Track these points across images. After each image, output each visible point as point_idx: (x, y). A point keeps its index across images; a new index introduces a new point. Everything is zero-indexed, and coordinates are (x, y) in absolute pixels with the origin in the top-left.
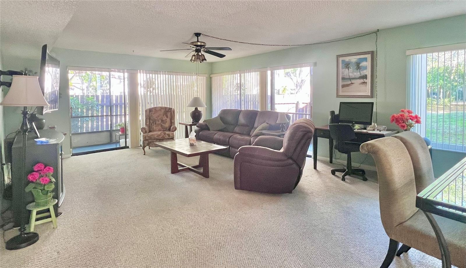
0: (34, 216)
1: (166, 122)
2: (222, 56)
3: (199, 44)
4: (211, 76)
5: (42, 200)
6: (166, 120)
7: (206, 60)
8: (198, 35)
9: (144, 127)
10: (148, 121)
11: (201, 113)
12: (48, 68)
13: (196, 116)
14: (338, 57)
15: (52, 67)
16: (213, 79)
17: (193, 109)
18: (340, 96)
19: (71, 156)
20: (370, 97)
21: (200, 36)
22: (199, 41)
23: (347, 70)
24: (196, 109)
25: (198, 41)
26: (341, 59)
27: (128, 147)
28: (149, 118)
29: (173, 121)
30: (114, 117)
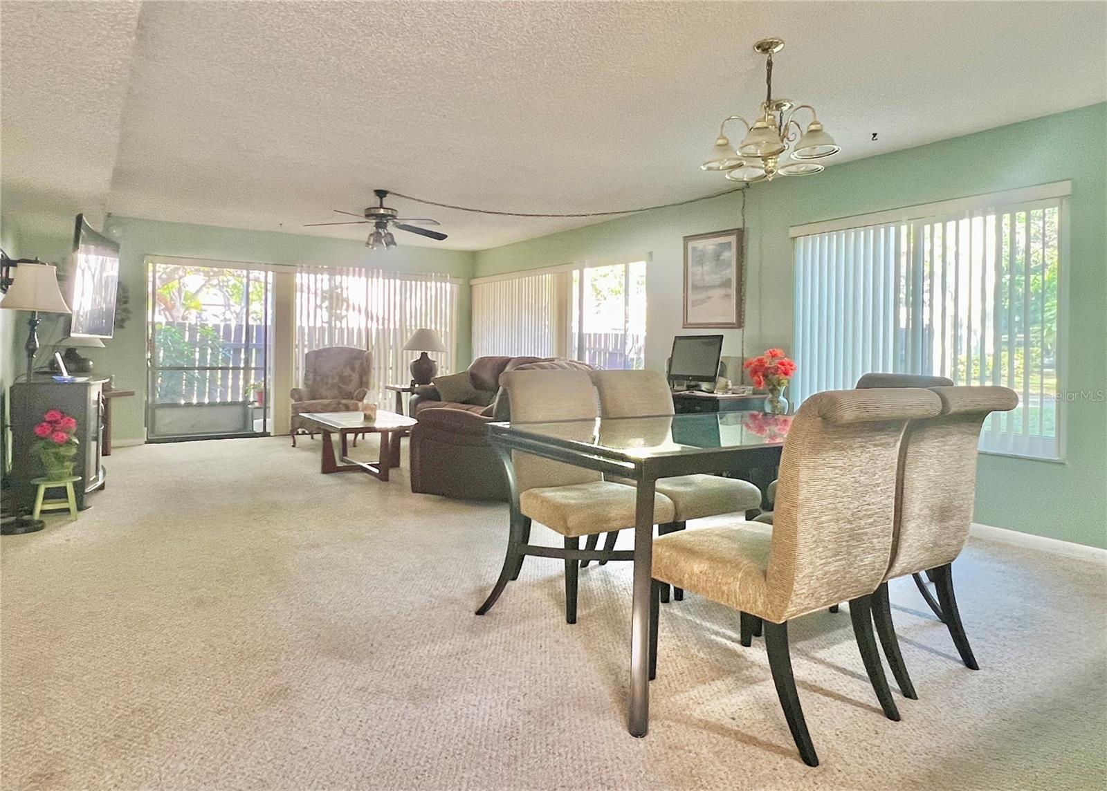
0: (41, 492)
1: (351, 381)
2: (441, 237)
3: (382, 211)
4: (473, 282)
5: (54, 471)
6: (350, 376)
7: (395, 244)
8: (381, 194)
9: (300, 387)
10: (311, 376)
11: (435, 366)
12: (87, 255)
13: (423, 370)
14: (687, 239)
15: (97, 253)
16: (475, 289)
17: (417, 355)
18: (690, 324)
19: (146, 443)
20: (736, 326)
21: (385, 196)
22: (385, 206)
23: (700, 268)
24: (424, 355)
25: (381, 207)
26: (691, 244)
27: (268, 435)
28: (312, 370)
29: (364, 379)
30: (253, 371)
